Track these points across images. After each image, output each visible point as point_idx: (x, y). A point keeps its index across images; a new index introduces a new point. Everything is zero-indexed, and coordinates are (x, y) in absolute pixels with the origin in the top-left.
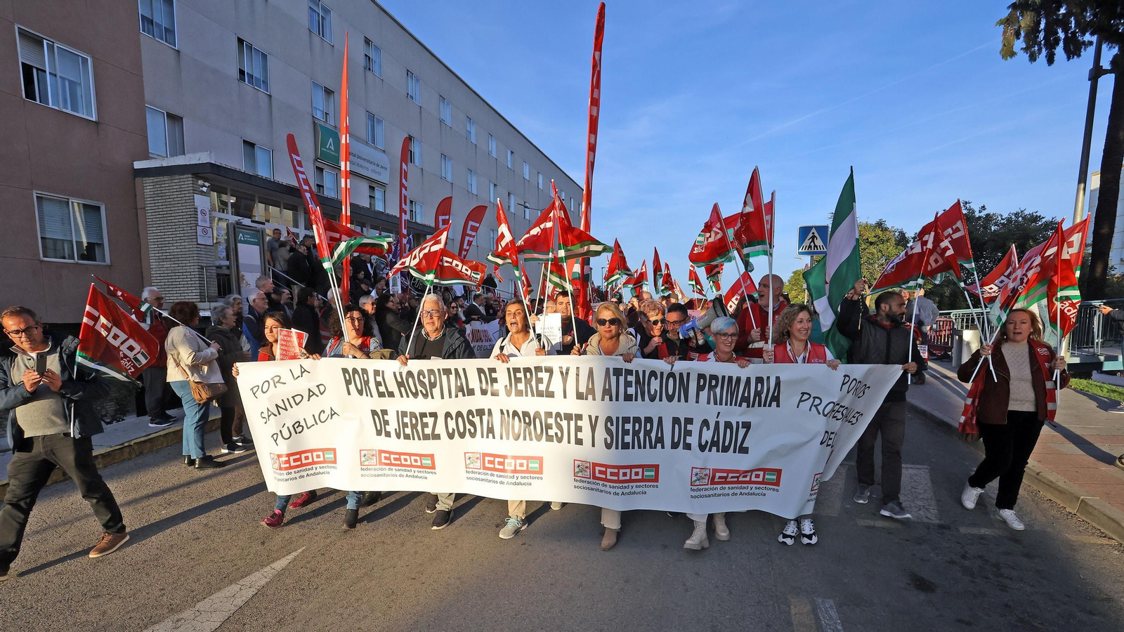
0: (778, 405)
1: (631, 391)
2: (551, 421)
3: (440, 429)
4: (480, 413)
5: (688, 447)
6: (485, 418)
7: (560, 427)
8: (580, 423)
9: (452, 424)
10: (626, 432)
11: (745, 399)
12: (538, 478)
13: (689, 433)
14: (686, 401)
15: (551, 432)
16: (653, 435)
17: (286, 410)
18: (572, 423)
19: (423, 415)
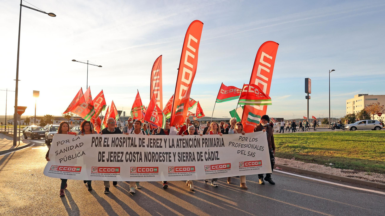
0: (224, 146)
1: (184, 145)
2: (161, 155)
3: (124, 158)
4: (138, 153)
5: (202, 160)
6: (139, 155)
7: (164, 157)
8: (170, 155)
9: (128, 156)
10: (184, 157)
11: (215, 145)
12: (157, 174)
13: (202, 156)
14: (200, 147)
15: (161, 159)
16: (192, 157)
17: (67, 151)
18: (168, 155)
19: (119, 153)
